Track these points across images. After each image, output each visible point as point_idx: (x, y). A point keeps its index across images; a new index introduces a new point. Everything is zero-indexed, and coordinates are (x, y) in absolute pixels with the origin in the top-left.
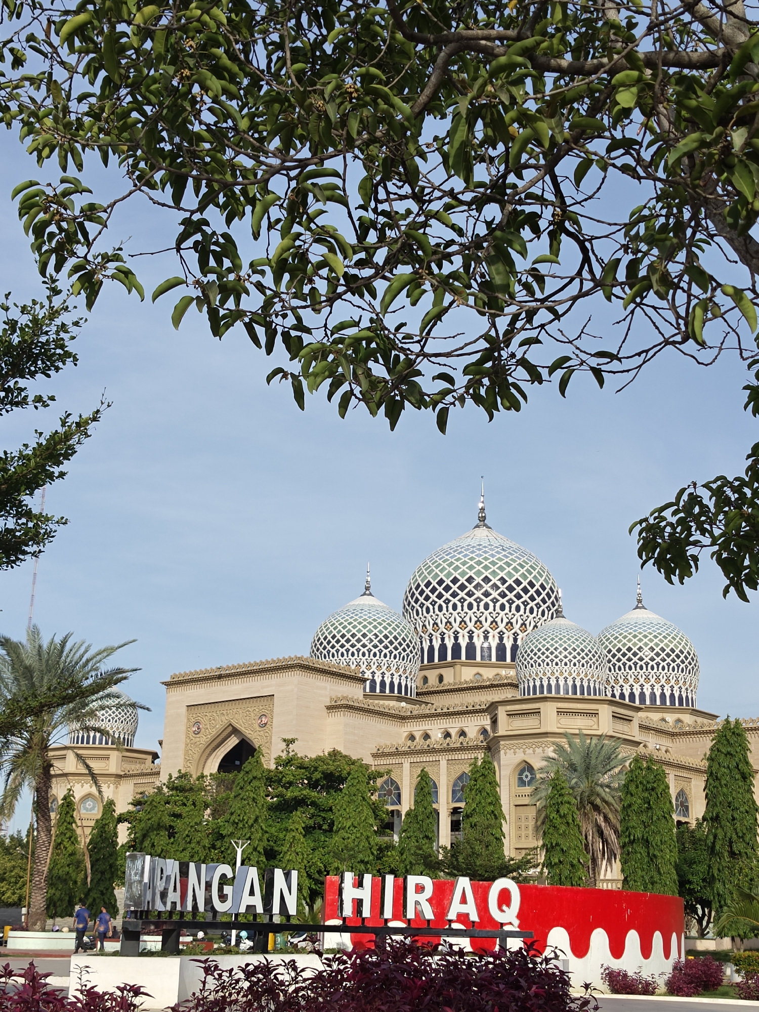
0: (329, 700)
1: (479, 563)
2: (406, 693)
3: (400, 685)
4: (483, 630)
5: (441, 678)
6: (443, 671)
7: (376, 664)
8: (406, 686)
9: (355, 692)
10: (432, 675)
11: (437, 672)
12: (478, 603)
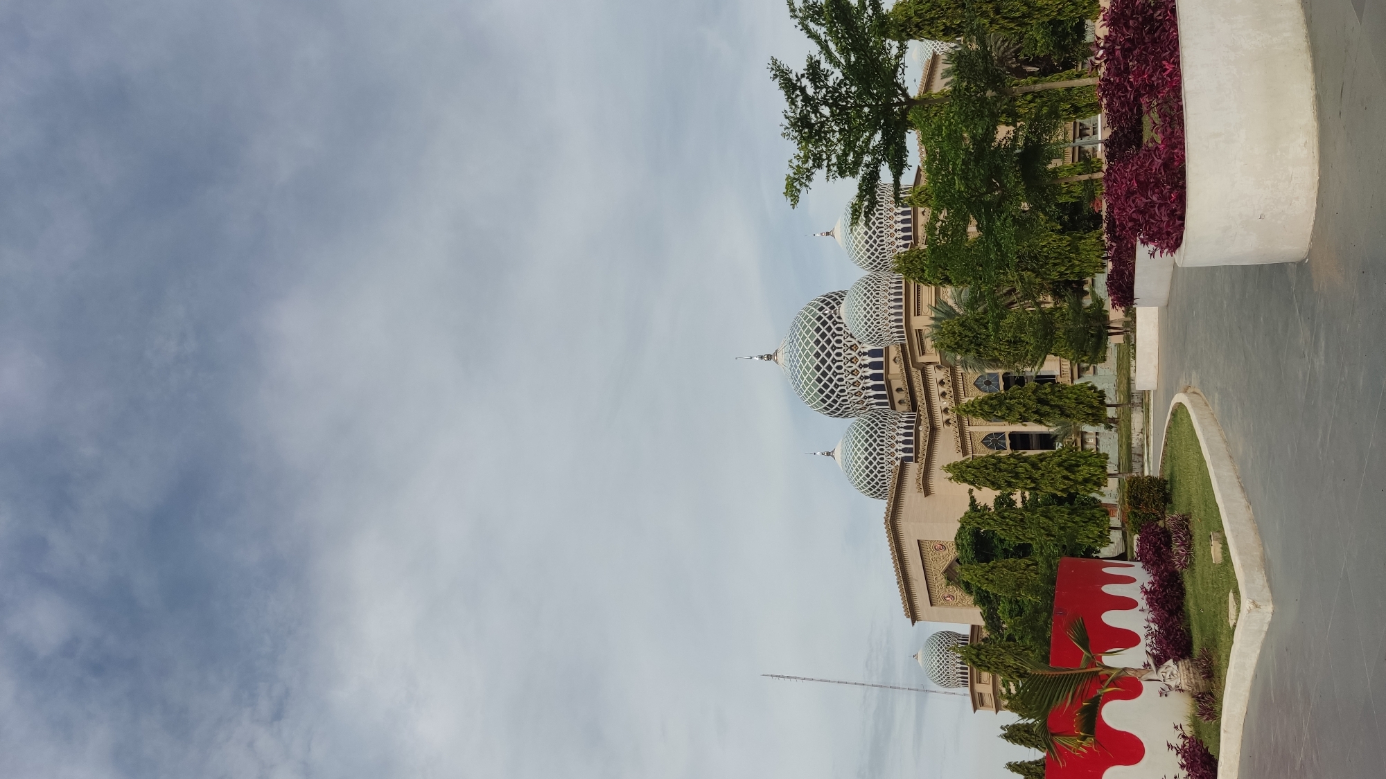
0: (919, 494)
1: (804, 361)
2: (913, 422)
3: (905, 428)
4: (858, 357)
5: (899, 390)
6: (894, 388)
7: (890, 448)
8: (906, 422)
9: (914, 469)
10: (898, 397)
11: (895, 393)
12: (837, 361)
